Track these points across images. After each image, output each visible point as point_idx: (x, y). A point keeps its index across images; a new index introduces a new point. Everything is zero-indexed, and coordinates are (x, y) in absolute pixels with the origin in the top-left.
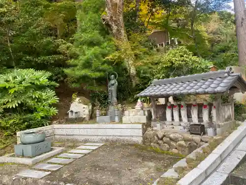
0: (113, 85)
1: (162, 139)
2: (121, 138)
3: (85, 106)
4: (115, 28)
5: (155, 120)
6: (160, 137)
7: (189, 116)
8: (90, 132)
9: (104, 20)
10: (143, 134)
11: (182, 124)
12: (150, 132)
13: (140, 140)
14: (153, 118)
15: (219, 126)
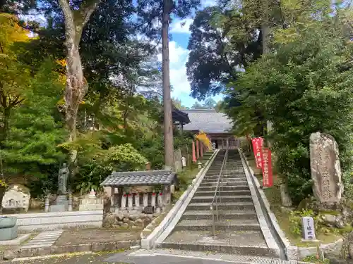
0: (64, 173)
1: (122, 220)
2: (81, 224)
3: (26, 195)
4: (69, 116)
5: (114, 207)
6: (121, 218)
7: (141, 202)
8: (45, 220)
9: (61, 108)
10: (104, 218)
11: (135, 208)
12: (110, 216)
13: (100, 224)
14: (112, 203)
15: (164, 206)
